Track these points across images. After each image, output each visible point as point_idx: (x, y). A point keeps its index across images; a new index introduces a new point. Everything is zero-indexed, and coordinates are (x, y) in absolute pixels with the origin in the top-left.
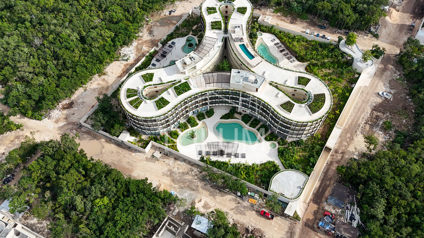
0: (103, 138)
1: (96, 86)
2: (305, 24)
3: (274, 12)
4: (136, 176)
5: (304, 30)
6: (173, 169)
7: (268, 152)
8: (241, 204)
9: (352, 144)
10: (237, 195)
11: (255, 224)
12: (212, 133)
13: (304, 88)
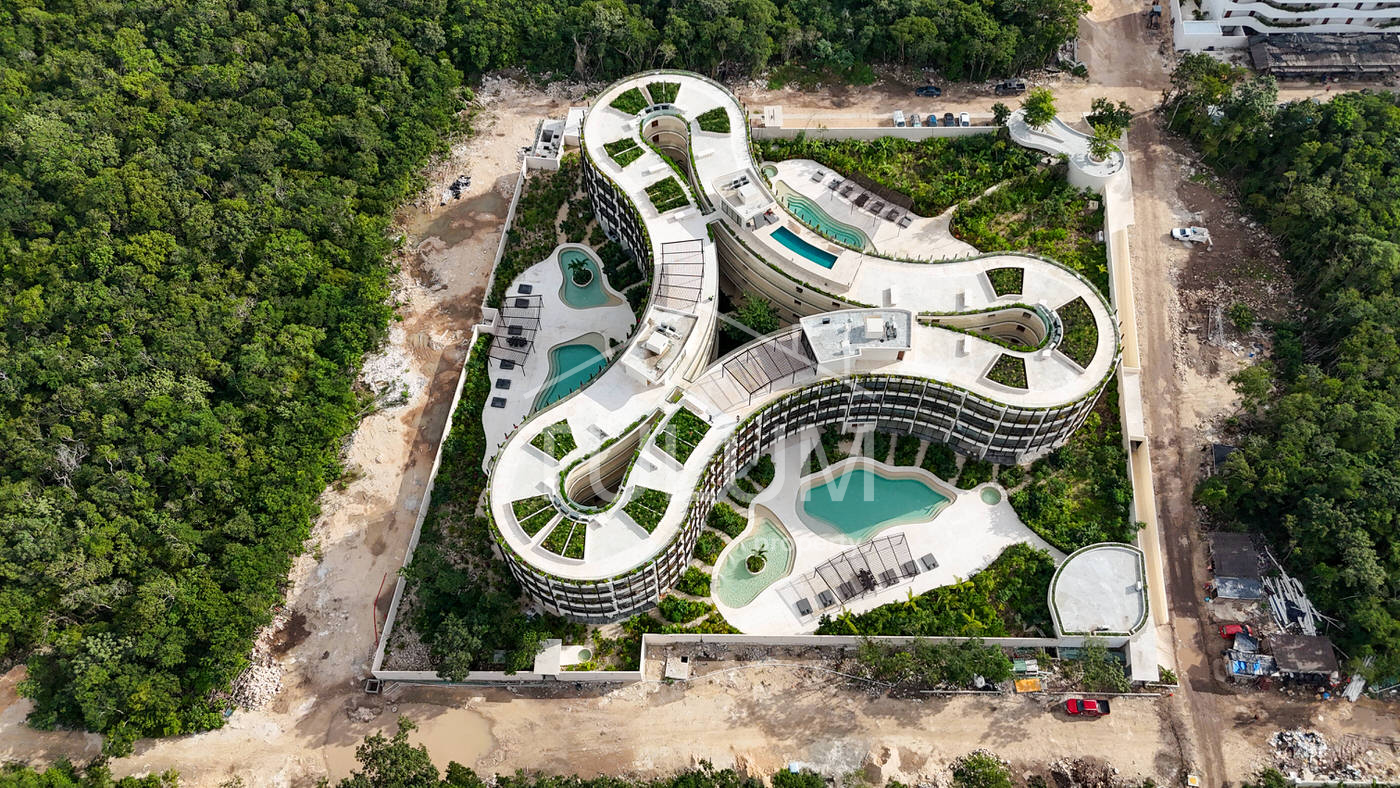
0: (473, 691)
1: (351, 530)
2: (878, 97)
3: (770, 88)
4: (650, 766)
5: (886, 116)
6: (749, 695)
7: (988, 522)
8: (1002, 709)
9: (1184, 405)
10: (976, 688)
11: (1070, 748)
12: (800, 532)
13: (1020, 302)
